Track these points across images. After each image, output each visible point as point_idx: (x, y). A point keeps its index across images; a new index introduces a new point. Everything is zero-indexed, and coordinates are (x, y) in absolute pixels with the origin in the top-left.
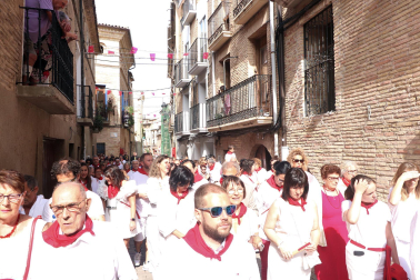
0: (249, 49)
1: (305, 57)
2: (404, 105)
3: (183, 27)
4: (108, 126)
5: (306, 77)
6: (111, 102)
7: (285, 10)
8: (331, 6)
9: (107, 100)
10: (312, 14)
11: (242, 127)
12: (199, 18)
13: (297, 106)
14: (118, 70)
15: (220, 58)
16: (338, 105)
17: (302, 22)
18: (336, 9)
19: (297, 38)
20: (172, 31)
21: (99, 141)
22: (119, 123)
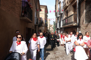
1: (86, 9)
3: (58, 5)
4: (42, 26)
5: (86, 14)
6: (43, 21)
9: (42, 21)
11: (70, 26)
12: (61, 2)
14: (44, 15)
17: (85, 1)
19: (84, 4)
20: (56, 6)
21: (40, 29)
22: (44, 25)
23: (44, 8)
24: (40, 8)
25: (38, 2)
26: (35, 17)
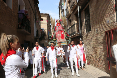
0: (75, 17)
1: (85, 18)
2: (102, 28)
3: (61, 13)
4: (44, 39)
5: (86, 23)
7: (81, 7)
8: (88, 5)
9: (44, 32)
10: (86, 8)
12: (65, 10)
13: (84, 31)
14: (47, 25)
15: (69, 20)
16: (91, 29)
17: (84, 9)
18: (90, 6)
19: (83, 13)
21: (42, 43)
22: (47, 38)
23: (45, 17)
24: (40, 17)
25: (37, 10)
26: (35, 28)
